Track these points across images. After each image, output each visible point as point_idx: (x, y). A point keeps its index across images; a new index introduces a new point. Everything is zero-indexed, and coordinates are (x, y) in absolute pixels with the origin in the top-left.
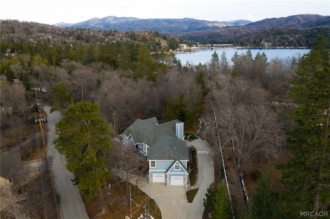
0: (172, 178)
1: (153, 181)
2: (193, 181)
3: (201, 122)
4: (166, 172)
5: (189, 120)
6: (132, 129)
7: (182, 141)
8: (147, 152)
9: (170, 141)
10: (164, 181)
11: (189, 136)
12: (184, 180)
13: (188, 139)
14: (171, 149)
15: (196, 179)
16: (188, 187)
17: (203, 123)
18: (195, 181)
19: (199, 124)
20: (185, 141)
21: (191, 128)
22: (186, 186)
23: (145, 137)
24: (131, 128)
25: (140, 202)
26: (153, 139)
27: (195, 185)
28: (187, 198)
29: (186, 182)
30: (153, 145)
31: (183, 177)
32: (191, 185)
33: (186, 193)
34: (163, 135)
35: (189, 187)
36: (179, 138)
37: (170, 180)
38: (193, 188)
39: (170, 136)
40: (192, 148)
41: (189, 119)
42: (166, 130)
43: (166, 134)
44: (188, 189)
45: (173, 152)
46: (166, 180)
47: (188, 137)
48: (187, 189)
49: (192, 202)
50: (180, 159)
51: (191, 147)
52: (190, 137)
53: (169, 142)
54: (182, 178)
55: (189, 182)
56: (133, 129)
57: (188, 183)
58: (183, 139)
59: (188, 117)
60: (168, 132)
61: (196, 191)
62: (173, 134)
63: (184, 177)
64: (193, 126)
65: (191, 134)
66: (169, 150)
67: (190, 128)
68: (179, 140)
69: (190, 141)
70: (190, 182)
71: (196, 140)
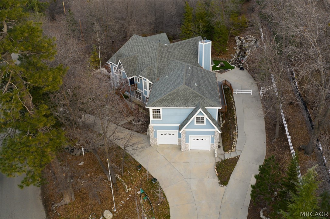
0: (191, 137)
1: (158, 141)
2: (228, 143)
3: (238, 43)
4: (181, 128)
5: (219, 39)
6: (124, 52)
7: (208, 72)
8: (148, 90)
9: (187, 73)
10: (176, 143)
11: (220, 65)
12: (213, 141)
13: (218, 69)
14: (189, 88)
15: (233, 138)
16: (219, 155)
17: (242, 43)
18: (232, 144)
19: (236, 46)
20: (213, 72)
21: (223, 52)
22: (216, 152)
23: (145, 65)
24: (123, 50)
25: (132, 181)
26: (158, 69)
27: (232, 150)
28: (218, 176)
29: (216, 144)
30: (158, 80)
31: (210, 136)
32: (225, 151)
33: (217, 166)
34: (176, 63)
35: (222, 154)
36: (203, 67)
37: (187, 141)
38: (228, 156)
39: (188, 64)
40: (225, 84)
41: (220, 37)
42: (181, 53)
43: (181, 60)
44: (219, 158)
45: (193, 93)
46: (180, 141)
47: (218, 67)
48: (217, 157)
49: (227, 183)
50: (206, 104)
51: (224, 82)
52: (222, 66)
53: (185, 75)
54: (209, 138)
55: (221, 145)
56: (127, 52)
57: (219, 147)
58: (210, 69)
59: (217, 33)
60: (185, 56)
61: (234, 162)
62: (194, 61)
63: (212, 137)
64: (225, 49)
65: (222, 61)
66: (185, 90)
67: (221, 52)
68: (204, 70)
69: (221, 72)
70: (223, 144)
71: (231, 71)
